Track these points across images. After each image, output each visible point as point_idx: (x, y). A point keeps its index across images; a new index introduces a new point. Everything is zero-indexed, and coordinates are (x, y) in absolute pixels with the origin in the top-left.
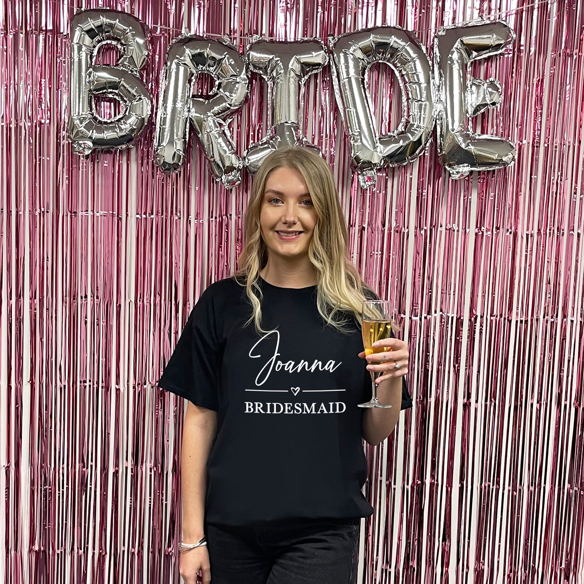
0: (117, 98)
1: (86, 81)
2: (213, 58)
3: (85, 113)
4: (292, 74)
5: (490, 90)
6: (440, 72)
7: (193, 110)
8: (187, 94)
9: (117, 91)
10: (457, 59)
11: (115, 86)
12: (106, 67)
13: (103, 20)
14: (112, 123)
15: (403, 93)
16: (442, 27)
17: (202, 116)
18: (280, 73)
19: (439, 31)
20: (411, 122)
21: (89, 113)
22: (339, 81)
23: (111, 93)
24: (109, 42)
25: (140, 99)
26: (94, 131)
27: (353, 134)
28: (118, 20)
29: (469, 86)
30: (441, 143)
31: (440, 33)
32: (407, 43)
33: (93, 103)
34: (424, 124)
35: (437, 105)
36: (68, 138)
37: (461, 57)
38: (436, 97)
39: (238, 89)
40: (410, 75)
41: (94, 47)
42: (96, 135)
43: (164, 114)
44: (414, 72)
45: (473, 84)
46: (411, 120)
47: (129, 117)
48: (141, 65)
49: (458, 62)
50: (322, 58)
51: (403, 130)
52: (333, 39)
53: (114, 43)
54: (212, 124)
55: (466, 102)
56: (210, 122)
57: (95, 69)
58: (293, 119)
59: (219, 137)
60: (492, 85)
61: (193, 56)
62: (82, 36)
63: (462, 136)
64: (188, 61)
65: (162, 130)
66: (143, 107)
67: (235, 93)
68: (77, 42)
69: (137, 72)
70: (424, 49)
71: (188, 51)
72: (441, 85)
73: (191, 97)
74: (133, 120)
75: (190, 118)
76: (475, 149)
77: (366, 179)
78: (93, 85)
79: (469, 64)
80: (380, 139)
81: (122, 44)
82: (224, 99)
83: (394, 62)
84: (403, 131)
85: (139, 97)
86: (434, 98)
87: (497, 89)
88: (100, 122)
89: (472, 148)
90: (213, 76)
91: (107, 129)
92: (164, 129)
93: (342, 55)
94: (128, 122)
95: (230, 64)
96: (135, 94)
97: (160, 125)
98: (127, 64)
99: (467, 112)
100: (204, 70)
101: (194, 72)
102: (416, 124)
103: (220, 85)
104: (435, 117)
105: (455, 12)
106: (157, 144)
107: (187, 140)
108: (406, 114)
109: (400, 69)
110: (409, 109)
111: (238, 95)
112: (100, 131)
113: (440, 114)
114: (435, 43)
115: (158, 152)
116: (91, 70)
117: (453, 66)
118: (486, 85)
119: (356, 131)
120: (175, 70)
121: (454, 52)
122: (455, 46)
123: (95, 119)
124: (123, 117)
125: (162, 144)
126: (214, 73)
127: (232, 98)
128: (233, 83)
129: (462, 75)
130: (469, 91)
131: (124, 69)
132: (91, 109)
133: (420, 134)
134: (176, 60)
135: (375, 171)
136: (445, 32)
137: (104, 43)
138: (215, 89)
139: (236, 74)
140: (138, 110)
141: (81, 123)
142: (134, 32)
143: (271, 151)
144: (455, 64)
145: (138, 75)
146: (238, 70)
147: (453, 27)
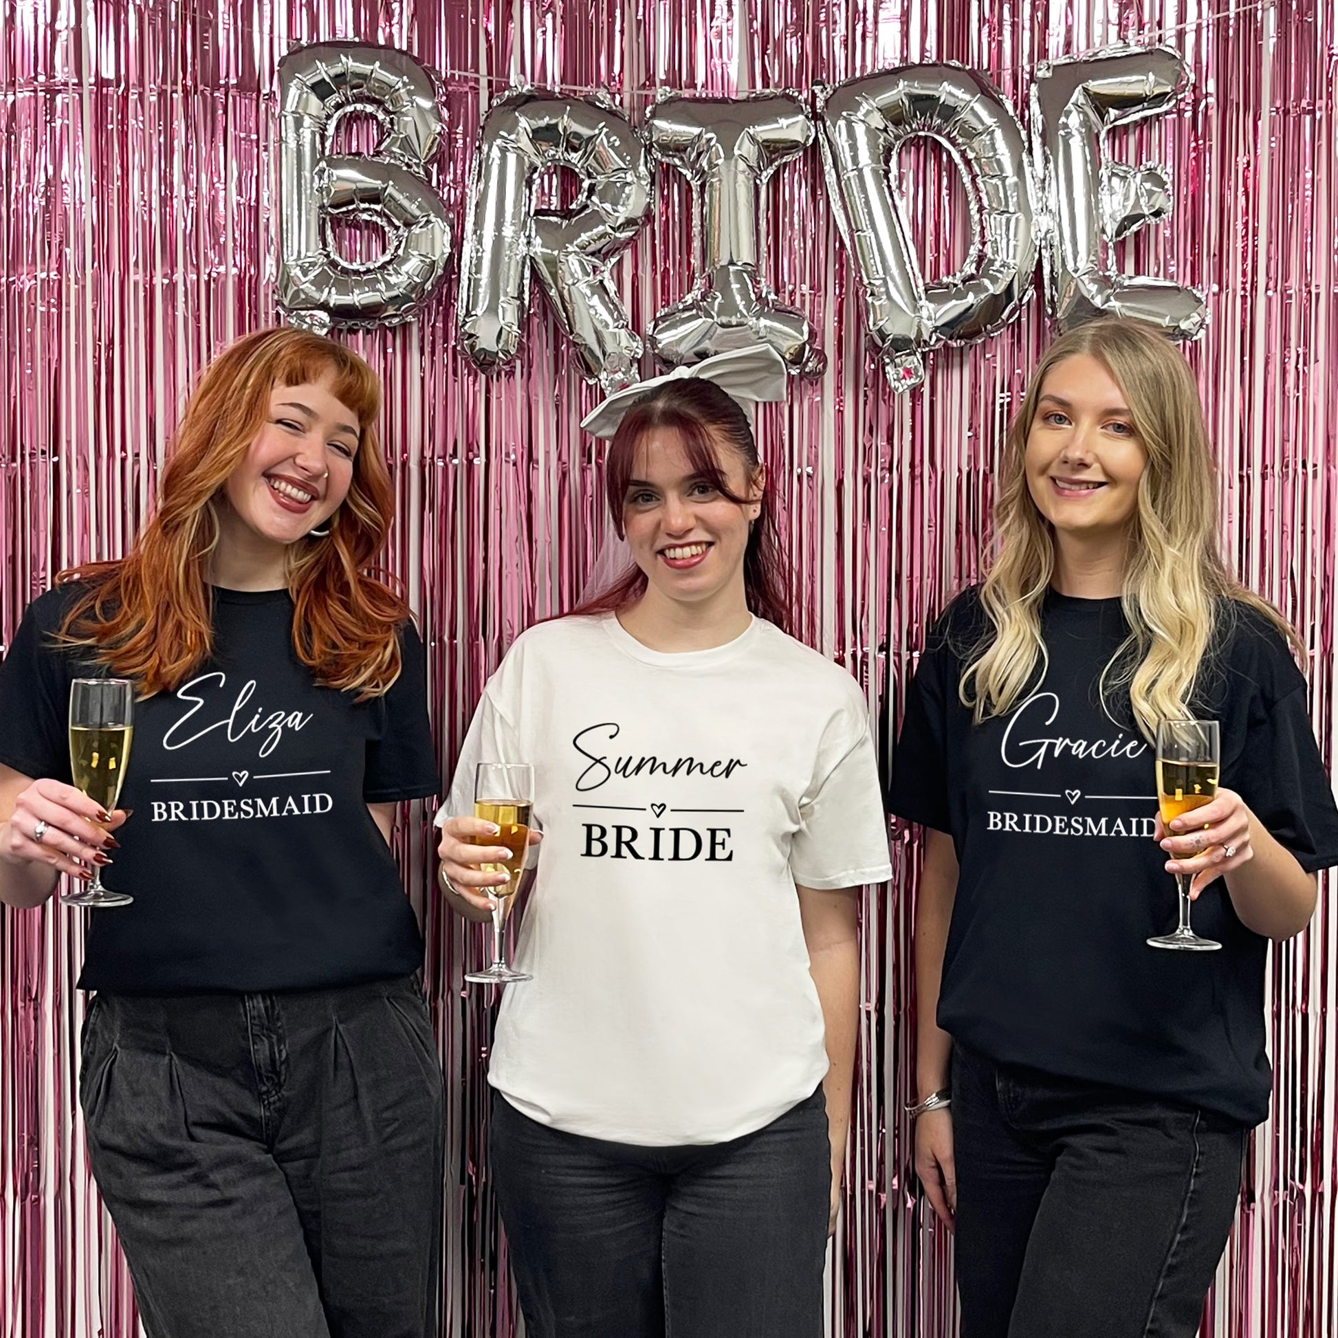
0: (379, 220)
1: (312, 188)
2: (577, 135)
3: (313, 252)
4: (742, 165)
5: (1148, 185)
6: (1044, 152)
7: (538, 241)
8: (523, 209)
9: (378, 207)
10: (1077, 125)
11: (373, 197)
12: (355, 159)
13: (349, 63)
14: (368, 271)
15: (971, 196)
16: (1044, 62)
17: (556, 253)
18: (717, 165)
19: (1039, 70)
20: (990, 255)
21: (320, 254)
22: (838, 176)
23: (365, 210)
24: (359, 107)
25: (428, 222)
26: (333, 290)
27: (870, 283)
28: (378, 64)
29: (1105, 179)
30: (1052, 296)
31: (1040, 74)
32: (974, 96)
33: (329, 232)
34: (1014, 258)
35: (1040, 219)
36: (277, 304)
37: (1086, 123)
38: (1038, 202)
39: (628, 197)
40: (983, 160)
41: (329, 117)
42: (335, 299)
43: (477, 251)
44: (991, 154)
45: (1114, 174)
46: (988, 249)
47: (405, 260)
48: (427, 154)
49: (1080, 133)
50: (802, 130)
51: (974, 272)
52: (822, 91)
53: (370, 109)
54: (576, 267)
55: (1101, 211)
56: (573, 264)
57: (332, 163)
58: (746, 256)
59: (593, 294)
60: (1152, 176)
61: (533, 131)
62: (305, 95)
63: (1093, 281)
64: (525, 143)
65: (474, 284)
66: (433, 239)
67: (623, 205)
68: (294, 109)
69: (418, 167)
70: (1009, 105)
71: (523, 122)
72: (1048, 179)
73: (532, 213)
74: (413, 265)
75: (532, 258)
76: (1123, 306)
77: (902, 372)
78: (328, 195)
79: (1103, 135)
80: (926, 291)
81: (387, 112)
82: (601, 217)
83: (949, 133)
84: (973, 274)
85: (425, 219)
86: (1034, 205)
87: (1162, 184)
88: (345, 271)
89: (1115, 304)
90: (577, 170)
91: (358, 284)
92: (477, 281)
93: (842, 123)
94: (405, 268)
95: (612, 147)
96: (417, 213)
97: (470, 273)
98: (399, 151)
99: (1103, 231)
100: (559, 159)
101: (538, 162)
102: (999, 259)
103: (591, 190)
104: (1038, 243)
105: (1069, 30)
106: (464, 311)
107: (526, 302)
108: (977, 239)
109: (963, 148)
110: (983, 228)
111: (630, 207)
112: (344, 289)
113: (1049, 236)
114: (1032, 93)
115: (466, 328)
116: (323, 164)
117: (1071, 141)
118: (1139, 176)
119: (877, 276)
120: (497, 161)
121: (1071, 112)
122: (1073, 100)
123: (334, 264)
124: (391, 260)
125: (473, 313)
126: (579, 165)
127: (616, 214)
128: (618, 185)
129: (1088, 158)
130: (1106, 188)
131: (392, 161)
132: (325, 245)
133: (1009, 279)
134: (499, 141)
135: (919, 356)
136: (1051, 70)
137: (349, 109)
138: (582, 198)
139: (624, 167)
140: (423, 246)
141: (305, 275)
142: (412, 87)
143: (704, 322)
144: (1073, 136)
145: (422, 172)
146: (628, 158)
147: (1068, 61)
